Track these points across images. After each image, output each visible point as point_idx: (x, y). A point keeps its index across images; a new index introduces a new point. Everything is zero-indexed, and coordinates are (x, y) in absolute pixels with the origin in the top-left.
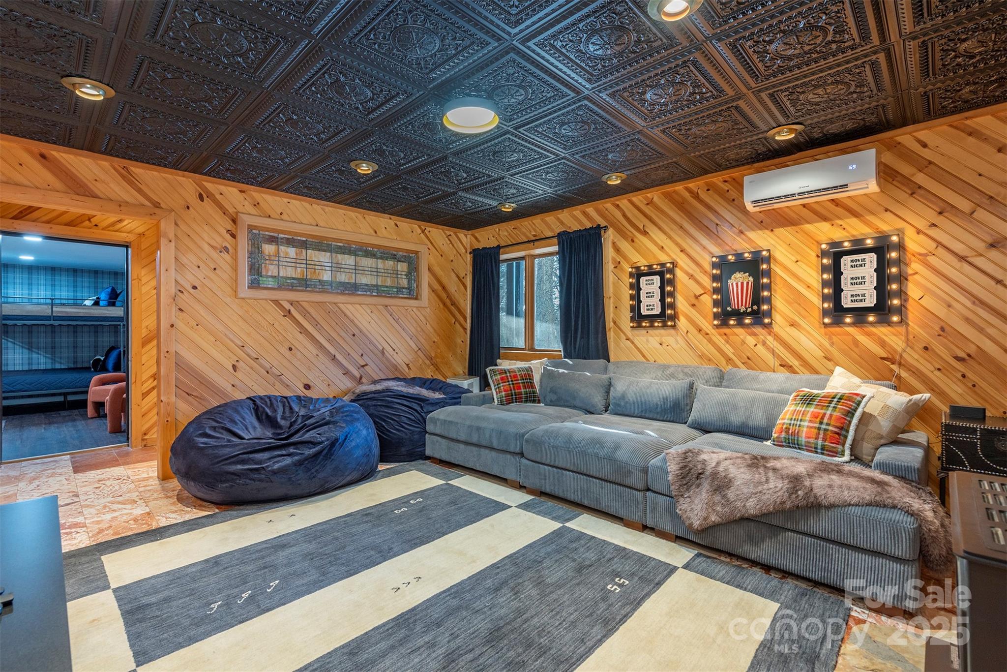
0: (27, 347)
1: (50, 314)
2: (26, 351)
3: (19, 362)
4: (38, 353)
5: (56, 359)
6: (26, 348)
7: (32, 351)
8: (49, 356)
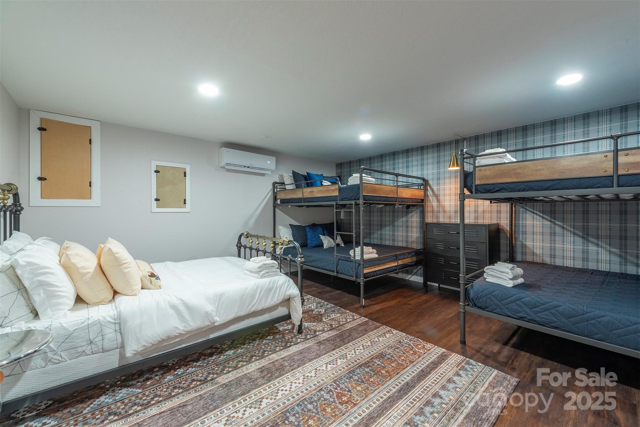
0: (581, 234)
1: (610, 172)
2: (579, 240)
3: (568, 254)
4: (598, 245)
5: (629, 257)
6: (579, 236)
7: (588, 240)
8: (617, 251)
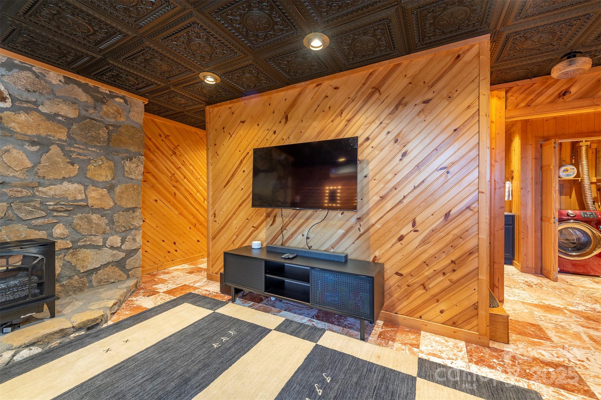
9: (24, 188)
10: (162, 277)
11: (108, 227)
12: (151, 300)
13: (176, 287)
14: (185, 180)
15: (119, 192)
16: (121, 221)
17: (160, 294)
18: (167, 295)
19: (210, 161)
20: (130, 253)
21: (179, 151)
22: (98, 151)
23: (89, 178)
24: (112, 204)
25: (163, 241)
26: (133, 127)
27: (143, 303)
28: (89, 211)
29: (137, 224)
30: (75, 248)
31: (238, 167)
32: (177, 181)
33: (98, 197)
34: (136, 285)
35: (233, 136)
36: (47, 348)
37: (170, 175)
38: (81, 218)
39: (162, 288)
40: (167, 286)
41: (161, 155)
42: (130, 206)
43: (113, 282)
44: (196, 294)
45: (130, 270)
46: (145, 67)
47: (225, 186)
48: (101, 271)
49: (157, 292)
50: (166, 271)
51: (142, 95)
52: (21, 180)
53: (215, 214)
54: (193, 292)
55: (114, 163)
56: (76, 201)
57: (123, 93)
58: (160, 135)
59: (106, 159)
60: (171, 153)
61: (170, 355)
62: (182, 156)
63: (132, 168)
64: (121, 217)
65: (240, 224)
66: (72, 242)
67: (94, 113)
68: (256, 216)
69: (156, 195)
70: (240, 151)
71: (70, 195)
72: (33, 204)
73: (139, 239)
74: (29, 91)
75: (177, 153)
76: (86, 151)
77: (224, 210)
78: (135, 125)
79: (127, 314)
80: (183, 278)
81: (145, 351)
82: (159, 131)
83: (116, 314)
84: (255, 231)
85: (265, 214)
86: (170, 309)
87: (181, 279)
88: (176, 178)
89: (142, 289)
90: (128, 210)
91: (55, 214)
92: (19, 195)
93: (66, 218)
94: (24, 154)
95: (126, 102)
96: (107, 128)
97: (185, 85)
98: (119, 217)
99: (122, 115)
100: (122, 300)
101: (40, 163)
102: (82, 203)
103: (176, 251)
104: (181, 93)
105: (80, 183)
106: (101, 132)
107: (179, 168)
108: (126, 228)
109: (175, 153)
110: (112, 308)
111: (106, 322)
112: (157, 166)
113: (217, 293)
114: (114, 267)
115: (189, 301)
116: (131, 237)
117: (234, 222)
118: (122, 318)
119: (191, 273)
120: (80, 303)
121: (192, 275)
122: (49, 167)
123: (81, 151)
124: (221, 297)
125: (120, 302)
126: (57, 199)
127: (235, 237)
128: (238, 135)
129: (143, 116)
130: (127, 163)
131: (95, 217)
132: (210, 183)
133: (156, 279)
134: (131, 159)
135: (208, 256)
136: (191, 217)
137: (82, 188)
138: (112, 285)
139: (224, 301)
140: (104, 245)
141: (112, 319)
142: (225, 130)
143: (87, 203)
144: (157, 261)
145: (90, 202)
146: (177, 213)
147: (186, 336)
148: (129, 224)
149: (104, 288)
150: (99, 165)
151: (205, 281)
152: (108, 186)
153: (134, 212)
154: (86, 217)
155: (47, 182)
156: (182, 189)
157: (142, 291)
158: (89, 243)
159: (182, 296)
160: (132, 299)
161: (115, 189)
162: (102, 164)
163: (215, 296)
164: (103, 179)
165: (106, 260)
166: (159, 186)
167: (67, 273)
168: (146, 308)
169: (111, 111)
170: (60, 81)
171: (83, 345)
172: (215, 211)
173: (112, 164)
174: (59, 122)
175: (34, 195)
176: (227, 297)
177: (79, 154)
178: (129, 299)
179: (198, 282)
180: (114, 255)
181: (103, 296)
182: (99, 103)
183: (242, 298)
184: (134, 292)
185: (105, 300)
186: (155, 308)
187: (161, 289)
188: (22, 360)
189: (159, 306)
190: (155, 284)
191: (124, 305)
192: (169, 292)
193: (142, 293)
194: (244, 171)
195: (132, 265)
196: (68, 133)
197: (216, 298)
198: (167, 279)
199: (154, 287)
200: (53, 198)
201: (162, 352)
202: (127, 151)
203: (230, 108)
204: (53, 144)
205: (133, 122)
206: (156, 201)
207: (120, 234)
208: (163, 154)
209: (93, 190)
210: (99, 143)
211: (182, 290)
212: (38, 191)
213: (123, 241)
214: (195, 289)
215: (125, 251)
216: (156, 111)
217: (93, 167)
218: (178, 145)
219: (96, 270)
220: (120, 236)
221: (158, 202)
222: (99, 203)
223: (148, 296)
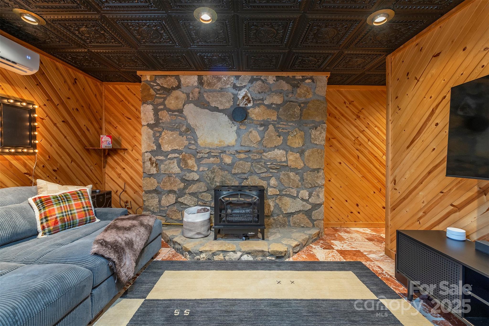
9: (258, 154)
10: (342, 234)
11: (300, 183)
12: (324, 253)
13: (350, 249)
14: (370, 143)
15: (308, 156)
16: (308, 179)
17: (334, 250)
18: (339, 255)
19: (390, 118)
20: (316, 206)
21: (364, 114)
22: (294, 125)
23: (288, 146)
24: (302, 165)
25: (346, 201)
26: (318, 100)
27: (317, 253)
28: (289, 170)
29: (320, 182)
30: (280, 196)
31: (428, 119)
32: (361, 144)
33: (293, 159)
34: (318, 235)
35: (421, 80)
36: (255, 260)
37: (354, 139)
38: (284, 175)
39: (338, 245)
40: (343, 245)
41: (345, 120)
42: (315, 167)
43: (303, 227)
44: (365, 266)
45: (315, 220)
46: (317, 42)
47: (408, 147)
48: (296, 215)
49: (332, 247)
50: (348, 230)
51: (324, 70)
52: (257, 149)
53: (395, 181)
54: (364, 263)
55: (304, 133)
56: (281, 162)
57: (310, 74)
58: (345, 103)
59: (299, 130)
60: (355, 117)
61: (315, 321)
62: (366, 119)
63: (316, 135)
64: (309, 176)
65: (430, 197)
66: (279, 191)
67: (292, 97)
68: (457, 189)
69: (340, 158)
70: (431, 98)
71: (278, 158)
72: (261, 163)
73: (322, 195)
74: (259, 93)
75: (362, 116)
76: (287, 126)
77: (407, 176)
78: (319, 99)
79: (304, 258)
80: (360, 243)
81: (299, 302)
82: (343, 98)
83: (297, 253)
84: (455, 212)
85: (476, 189)
86: (335, 270)
87: (358, 242)
88: (359, 141)
89: (323, 239)
90: (314, 170)
91: (271, 171)
92: (255, 158)
93: (276, 174)
94: (257, 133)
95: (313, 81)
96: (300, 106)
97: (356, 42)
98: (307, 175)
99: (310, 93)
100: (304, 244)
101: (264, 138)
102: (285, 164)
103: (359, 213)
104: (355, 52)
105: (283, 149)
106: (296, 110)
107: (362, 132)
108: (312, 185)
109: (358, 117)
110: (295, 248)
111: (289, 257)
112: (342, 132)
113: (391, 276)
114: (304, 215)
115: (356, 271)
116: (316, 193)
117: (420, 193)
118: (300, 259)
119: (370, 240)
120: (278, 235)
121: (371, 243)
122: (268, 140)
123: (284, 126)
124: (395, 284)
125: (302, 245)
126: (272, 160)
127: (421, 214)
128: (429, 76)
129: (326, 88)
130: (313, 132)
131: (292, 174)
132: (390, 145)
133: (336, 235)
134: (316, 128)
135: (387, 227)
136: (375, 182)
137: (285, 153)
138: (302, 229)
139: (397, 292)
140: (297, 197)
141: (293, 257)
142: (410, 76)
143: (287, 164)
144: (341, 219)
145: (289, 163)
146: (360, 176)
147: (337, 310)
148: (315, 182)
149: (297, 229)
150: (295, 135)
151: (382, 255)
152: (300, 151)
153: (318, 172)
154: (287, 174)
155: (267, 150)
156: (366, 152)
157: (322, 242)
158: (288, 193)
159: (350, 262)
160: (312, 246)
161: (305, 153)
162: (296, 134)
163: (388, 279)
164: (296, 146)
165: (299, 208)
166: (343, 149)
167: (277, 211)
168: (318, 259)
169: (303, 91)
170: (274, 80)
171: (270, 269)
172: (396, 176)
173: (302, 133)
174: (274, 108)
175: (261, 158)
176: (404, 290)
177: (283, 129)
178: (311, 245)
179: (374, 253)
180: (304, 206)
181: (293, 235)
182: (295, 88)
183: (426, 303)
184: (315, 240)
185: (293, 240)
186: (324, 262)
187: (336, 246)
188: (244, 261)
189: (328, 263)
190: (334, 240)
191: (305, 248)
192: (342, 252)
193: (322, 243)
194: (437, 125)
195: (317, 216)
196: (277, 115)
197: (388, 283)
198: (345, 238)
199: (332, 241)
200: (270, 160)
201: (310, 312)
202: (313, 122)
203: (417, 44)
204: (270, 124)
205: (318, 95)
206: (340, 163)
207: (308, 190)
208: (348, 119)
209: (291, 155)
210: (294, 118)
211: (354, 255)
212: (263, 155)
213: (310, 195)
214: (367, 260)
215: (311, 203)
216: (340, 81)
217: (291, 137)
218: (363, 109)
219: (292, 214)
220: (308, 191)
221: (342, 164)
222: (294, 164)
223: (324, 249)
